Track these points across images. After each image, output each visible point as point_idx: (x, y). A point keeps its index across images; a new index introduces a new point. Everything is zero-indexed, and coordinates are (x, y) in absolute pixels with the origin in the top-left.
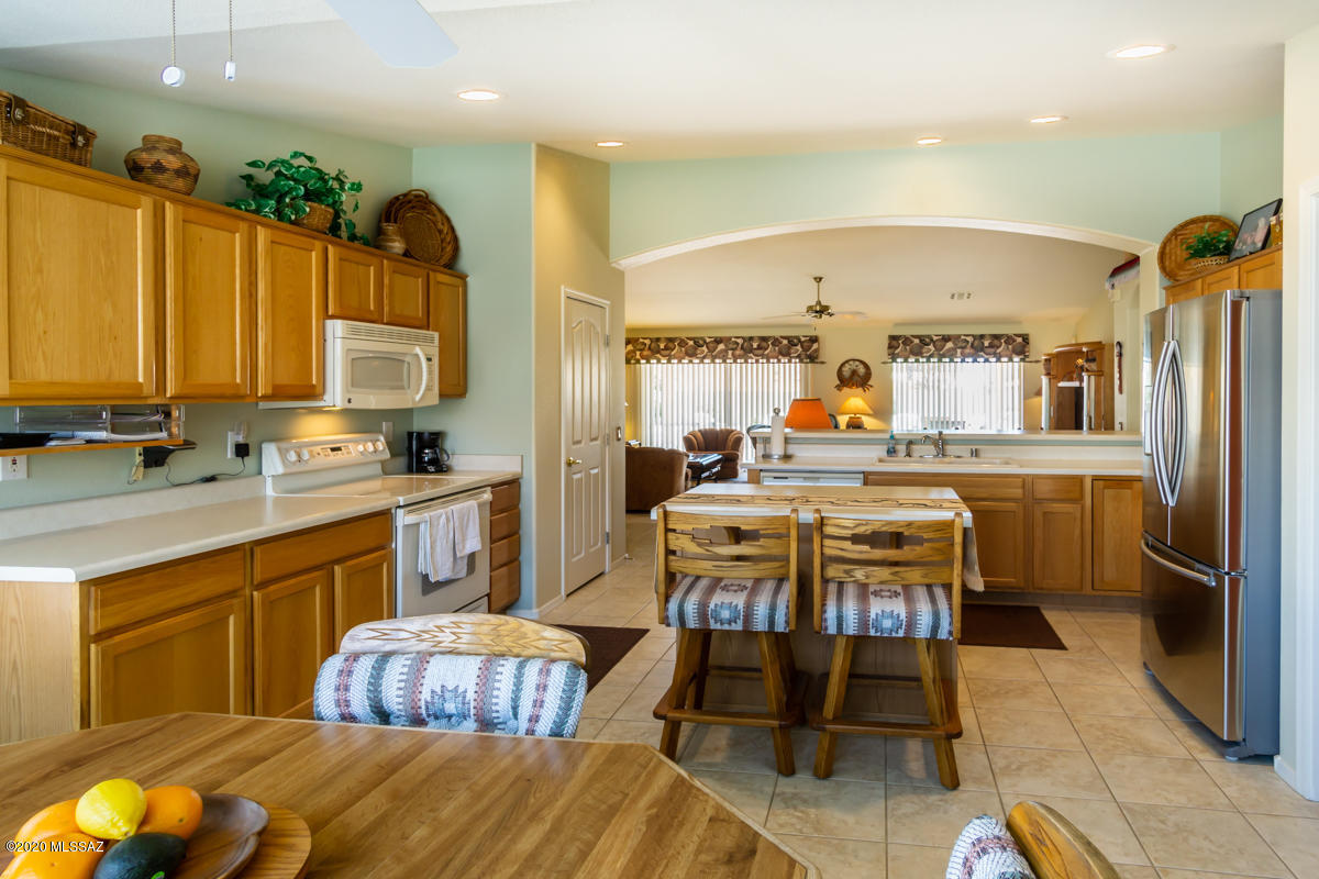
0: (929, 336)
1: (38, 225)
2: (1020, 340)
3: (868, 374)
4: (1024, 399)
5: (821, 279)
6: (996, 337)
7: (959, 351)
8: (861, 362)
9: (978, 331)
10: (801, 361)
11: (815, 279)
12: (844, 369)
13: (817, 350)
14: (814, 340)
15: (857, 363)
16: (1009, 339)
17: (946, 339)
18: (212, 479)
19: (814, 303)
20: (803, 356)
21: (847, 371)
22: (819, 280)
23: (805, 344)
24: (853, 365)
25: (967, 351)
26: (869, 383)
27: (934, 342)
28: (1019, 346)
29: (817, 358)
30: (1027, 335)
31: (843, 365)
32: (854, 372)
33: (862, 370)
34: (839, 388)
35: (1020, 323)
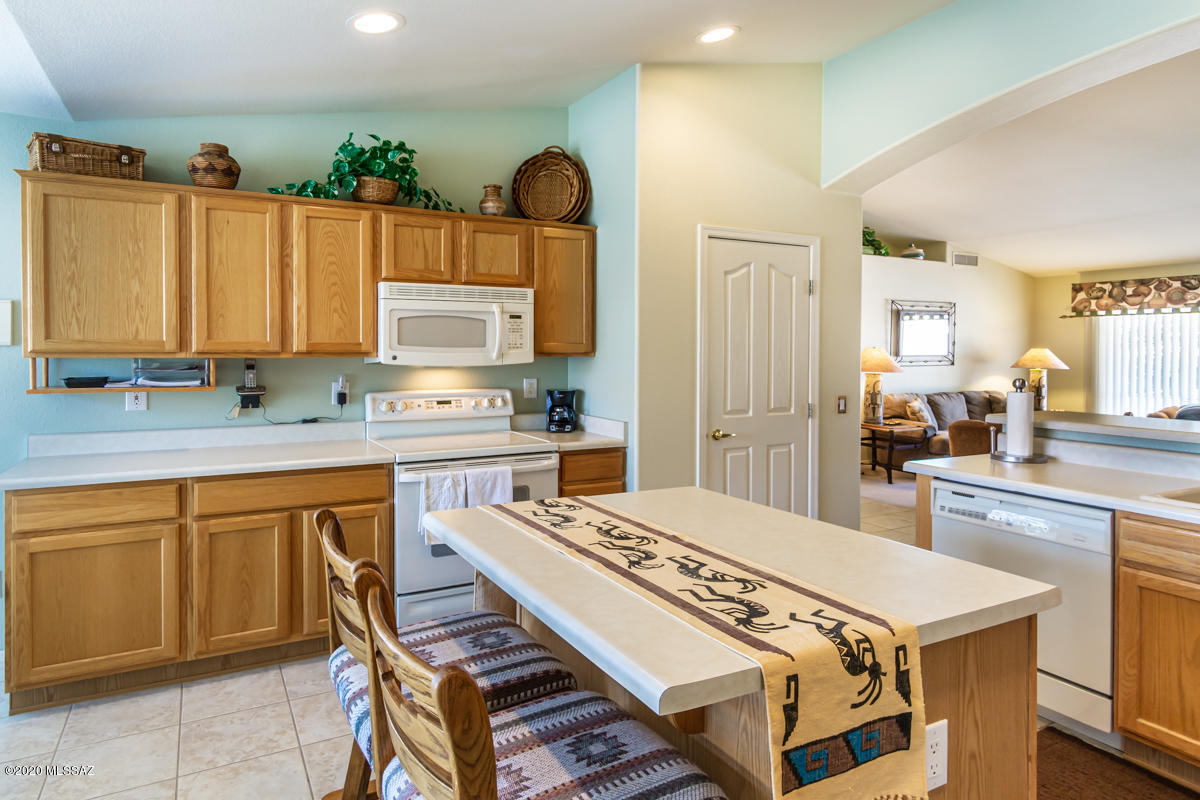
1: (73, 225)
18: (314, 421)
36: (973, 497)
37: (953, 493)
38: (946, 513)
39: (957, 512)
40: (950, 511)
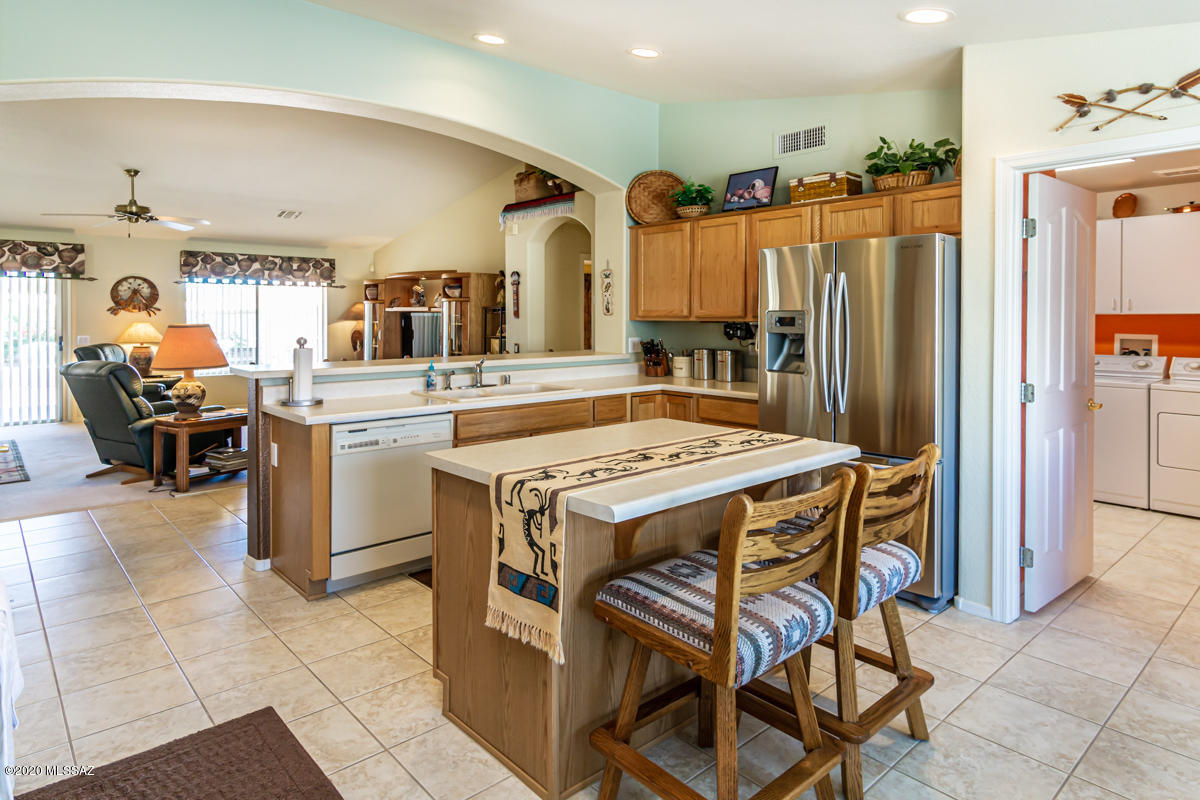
0: (233, 255)
2: (327, 265)
3: (154, 296)
4: (329, 324)
5: (136, 172)
6: (305, 260)
7: (267, 272)
8: (145, 280)
9: (286, 253)
10: (59, 276)
11: (128, 171)
12: (120, 288)
13: (82, 263)
14: (78, 249)
15: (139, 281)
16: (317, 264)
17: (252, 259)
19: (127, 203)
20: (62, 270)
21: (125, 291)
22: (133, 173)
23: (65, 254)
24: (135, 284)
25: (275, 273)
26: (157, 305)
27: (239, 262)
28: (326, 270)
29: (82, 273)
30: (334, 260)
31: (119, 283)
32: (135, 292)
33: (146, 290)
34: (114, 311)
35: (325, 247)
36: (365, 430)
37: (350, 432)
38: (347, 450)
39: (356, 446)
40: (350, 447)
